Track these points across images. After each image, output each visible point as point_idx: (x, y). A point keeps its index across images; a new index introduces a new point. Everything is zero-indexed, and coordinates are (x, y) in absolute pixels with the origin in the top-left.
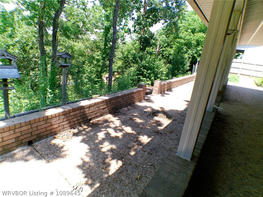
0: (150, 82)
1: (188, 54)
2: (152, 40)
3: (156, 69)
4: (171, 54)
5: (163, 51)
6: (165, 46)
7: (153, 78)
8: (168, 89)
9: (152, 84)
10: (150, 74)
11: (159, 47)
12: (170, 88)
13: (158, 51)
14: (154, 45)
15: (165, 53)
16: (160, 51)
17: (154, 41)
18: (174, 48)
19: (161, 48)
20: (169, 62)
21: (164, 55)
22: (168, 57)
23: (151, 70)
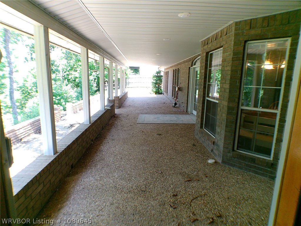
0: (62, 108)
1: (93, 76)
2: (54, 66)
3: (65, 94)
4: (77, 78)
5: (68, 75)
6: (68, 69)
7: (64, 103)
8: (80, 109)
9: (65, 110)
10: (59, 100)
11: (63, 71)
12: (81, 108)
13: (62, 76)
14: (57, 71)
15: (70, 77)
16: (65, 75)
17: (56, 68)
18: (78, 71)
19: (65, 72)
20: (76, 85)
21: (70, 79)
22: (75, 80)
23: (59, 96)
